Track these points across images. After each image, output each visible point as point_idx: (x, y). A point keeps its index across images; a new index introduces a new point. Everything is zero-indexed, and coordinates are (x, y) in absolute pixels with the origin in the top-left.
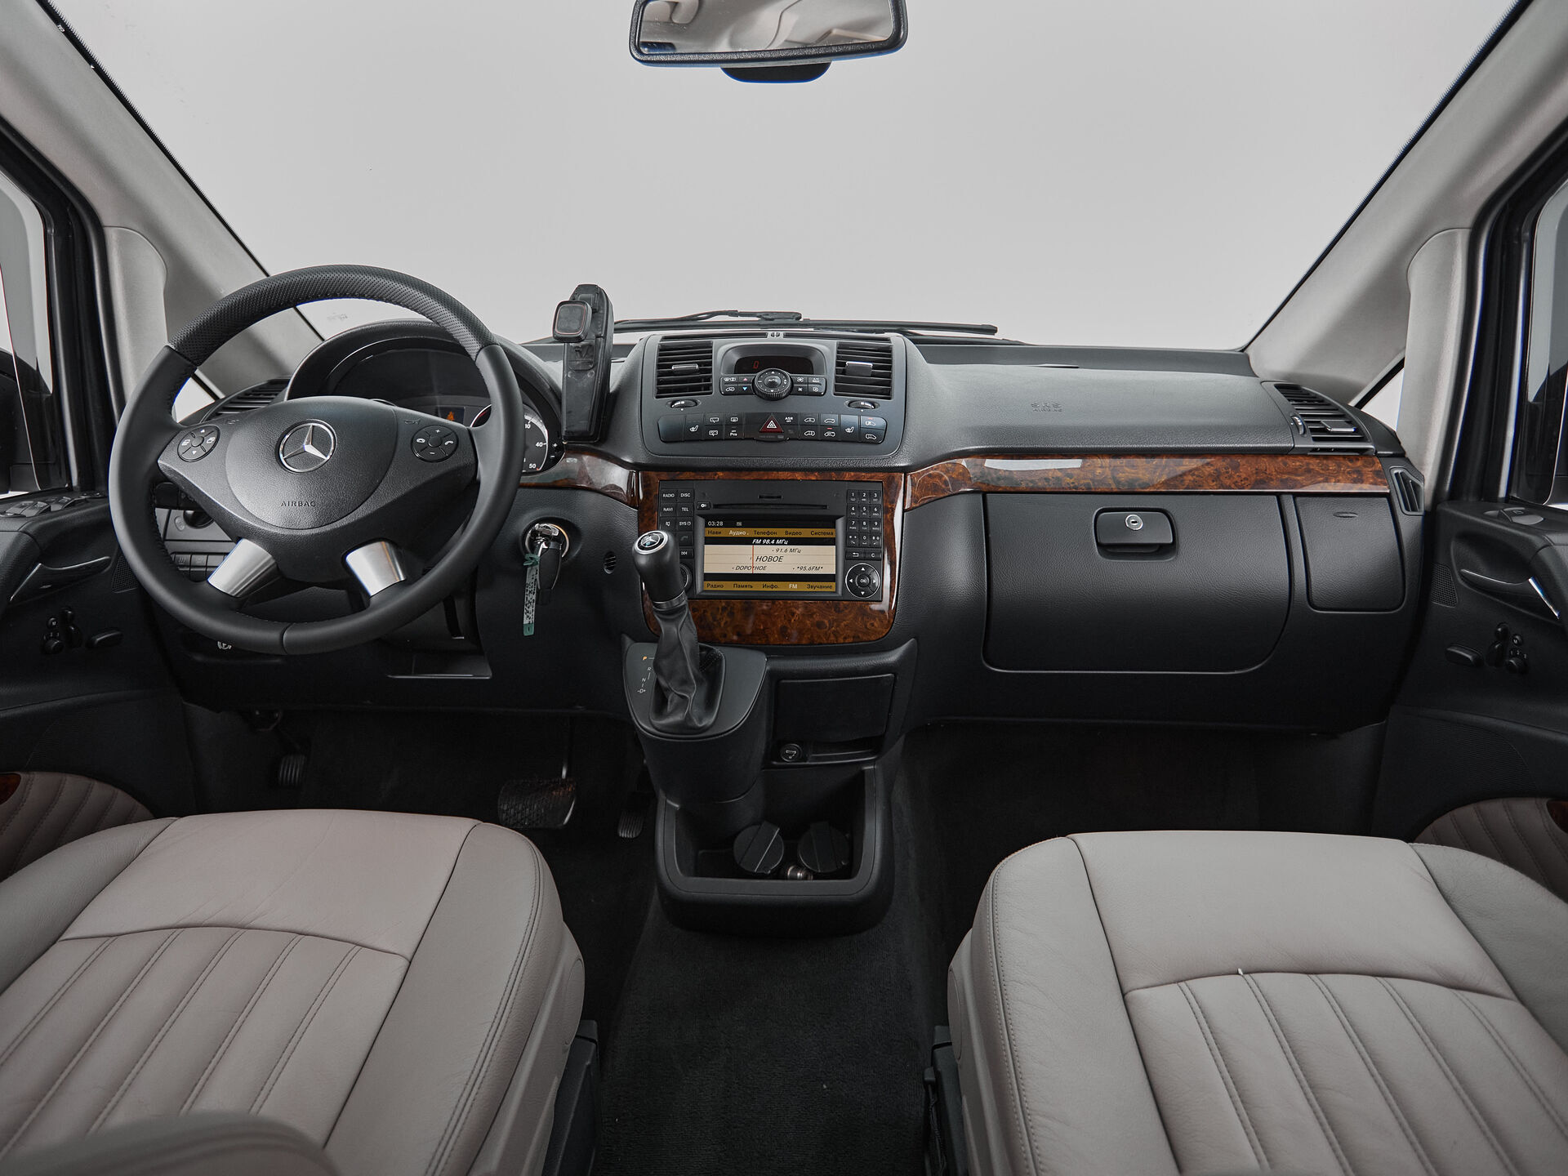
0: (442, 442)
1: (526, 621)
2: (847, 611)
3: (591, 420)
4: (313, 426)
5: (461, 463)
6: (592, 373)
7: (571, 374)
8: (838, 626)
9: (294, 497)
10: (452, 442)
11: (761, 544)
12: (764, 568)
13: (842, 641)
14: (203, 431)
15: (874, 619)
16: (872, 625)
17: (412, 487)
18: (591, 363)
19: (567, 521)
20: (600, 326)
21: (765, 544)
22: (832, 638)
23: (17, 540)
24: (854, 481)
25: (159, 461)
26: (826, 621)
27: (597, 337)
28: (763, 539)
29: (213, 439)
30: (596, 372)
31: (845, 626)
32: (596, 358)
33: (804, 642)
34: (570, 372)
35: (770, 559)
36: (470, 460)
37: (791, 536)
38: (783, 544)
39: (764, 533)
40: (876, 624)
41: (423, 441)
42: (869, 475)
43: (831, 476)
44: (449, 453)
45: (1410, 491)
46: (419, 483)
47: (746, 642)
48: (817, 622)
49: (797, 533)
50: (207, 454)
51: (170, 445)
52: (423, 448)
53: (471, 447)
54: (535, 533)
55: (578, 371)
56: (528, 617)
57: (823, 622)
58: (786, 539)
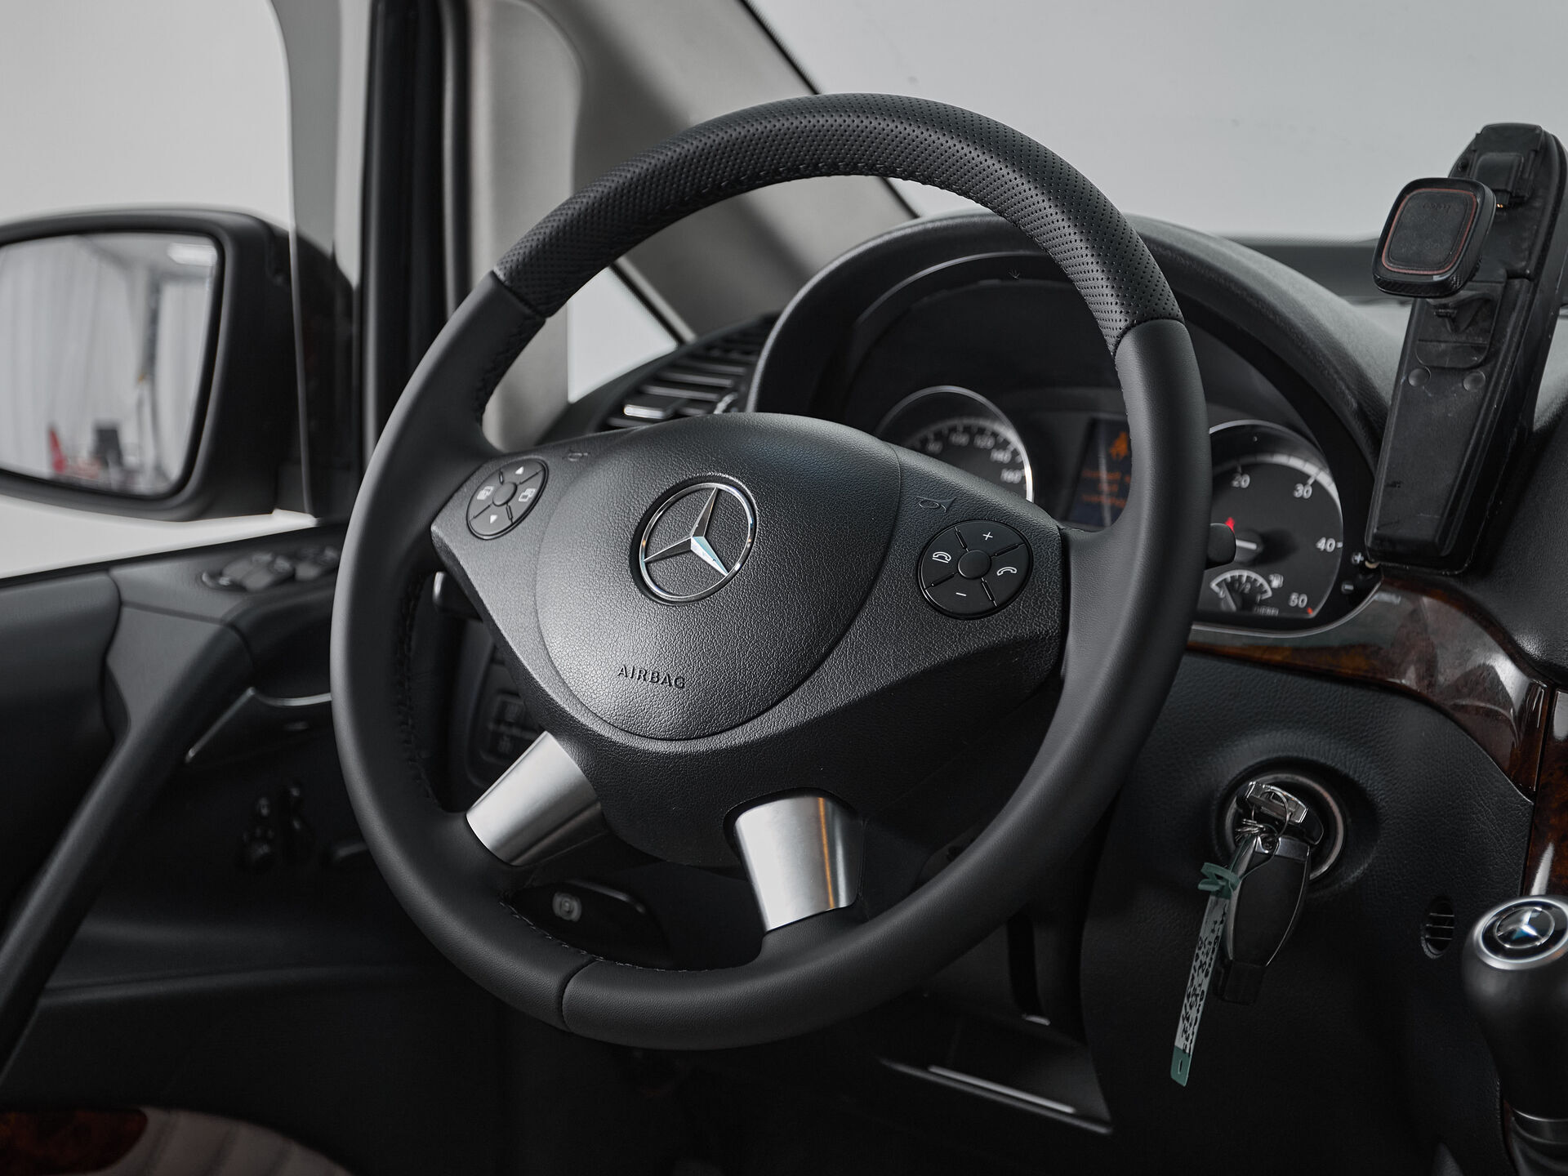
0: (990, 567)
1: (1180, 1042)
3: (1452, 513)
4: (719, 491)
5: (1024, 631)
6: (1478, 379)
7: (1419, 378)
9: (645, 660)
10: (1013, 570)
14: (520, 471)
17: (895, 676)
18: (1478, 349)
19: (1346, 777)
20: (1525, 245)
23: (216, 640)
25: (434, 528)
27: (1512, 275)
29: (530, 493)
30: (1489, 377)
32: (1496, 336)
34: (1416, 372)
36: (1047, 624)
41: (948, 558)
44: (1004, 597)
46: (915, 669)
50: (515, 524)
51: (460, 493)
52: (944, 578)
53: (1058, 590)
54: (1246, 807)
55: (1442, 370)
56: (1185, 1031)
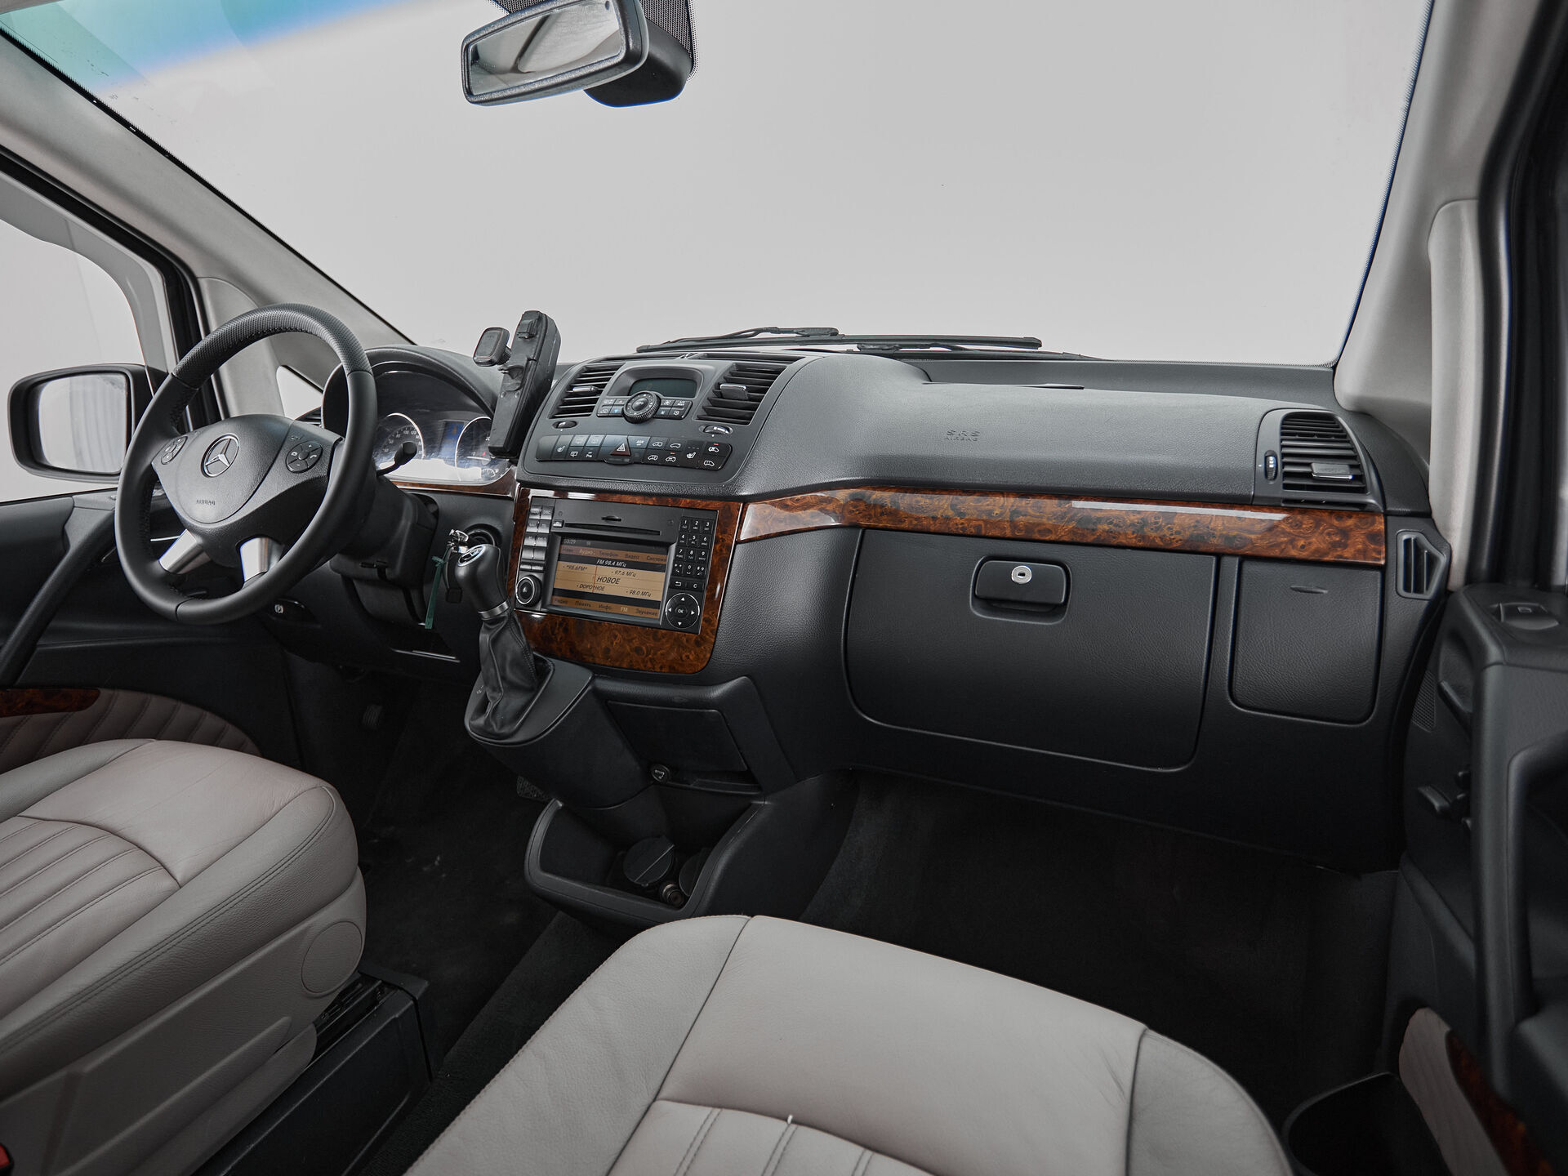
2: (664, 640)
3: (509, 438)
4: (230, 439)
5: (317, 475)
6: (518, 394)
7: (503, 395)
8: (655, 654)
10: (315, 456)
11: (604, 565)
12: (603, 589)
13: (659, 670)
14: (180, 440)
15: (690, 652)
16: (688, 657)
17: (277, 494)
18: (518, 384)
19: (495, 528)
20: (534, 349)
21: (607, 565)
22: (649, 665)
24: (689, 508)
25: (152, 463)
26: (644, 648)
27: (529, 360)
28: (605, 559)
29: (179, 447)
30: (521, 393)
31: (662, 654)
32: (524, 379)
33: (625, 666)
34: (503, 393)
35: (609, 580)
36: (324, 472)
37: (630, 559)
38: (622, 567)
39: (607, 554)
40: (691, 657)
41: (296, 454)
42: (704, 503)
43: (668, 501)
44: (310, 465)
45: (1420, 564)
46: (283, 491)
47: (576, 657)
48: (636, 647)
49: (634, 557)
50: (173, 459)
52: (293, 461)
53: (329, 461)
55: (509, 392)
57: (641, 649)
58: (626, 562)
